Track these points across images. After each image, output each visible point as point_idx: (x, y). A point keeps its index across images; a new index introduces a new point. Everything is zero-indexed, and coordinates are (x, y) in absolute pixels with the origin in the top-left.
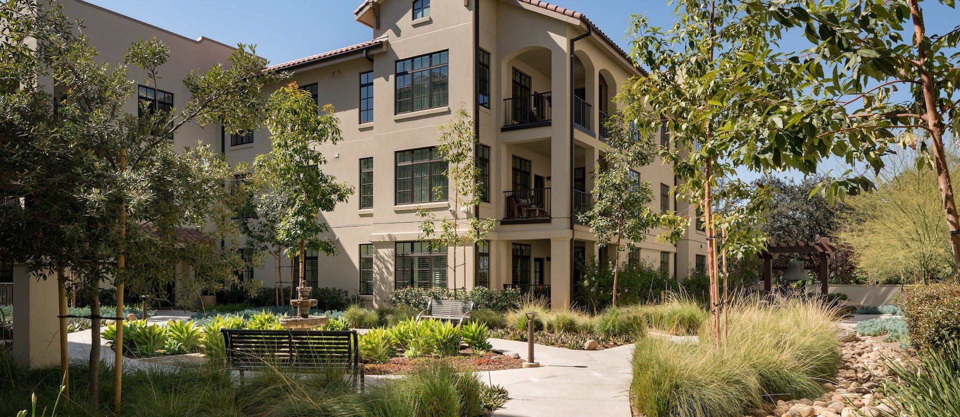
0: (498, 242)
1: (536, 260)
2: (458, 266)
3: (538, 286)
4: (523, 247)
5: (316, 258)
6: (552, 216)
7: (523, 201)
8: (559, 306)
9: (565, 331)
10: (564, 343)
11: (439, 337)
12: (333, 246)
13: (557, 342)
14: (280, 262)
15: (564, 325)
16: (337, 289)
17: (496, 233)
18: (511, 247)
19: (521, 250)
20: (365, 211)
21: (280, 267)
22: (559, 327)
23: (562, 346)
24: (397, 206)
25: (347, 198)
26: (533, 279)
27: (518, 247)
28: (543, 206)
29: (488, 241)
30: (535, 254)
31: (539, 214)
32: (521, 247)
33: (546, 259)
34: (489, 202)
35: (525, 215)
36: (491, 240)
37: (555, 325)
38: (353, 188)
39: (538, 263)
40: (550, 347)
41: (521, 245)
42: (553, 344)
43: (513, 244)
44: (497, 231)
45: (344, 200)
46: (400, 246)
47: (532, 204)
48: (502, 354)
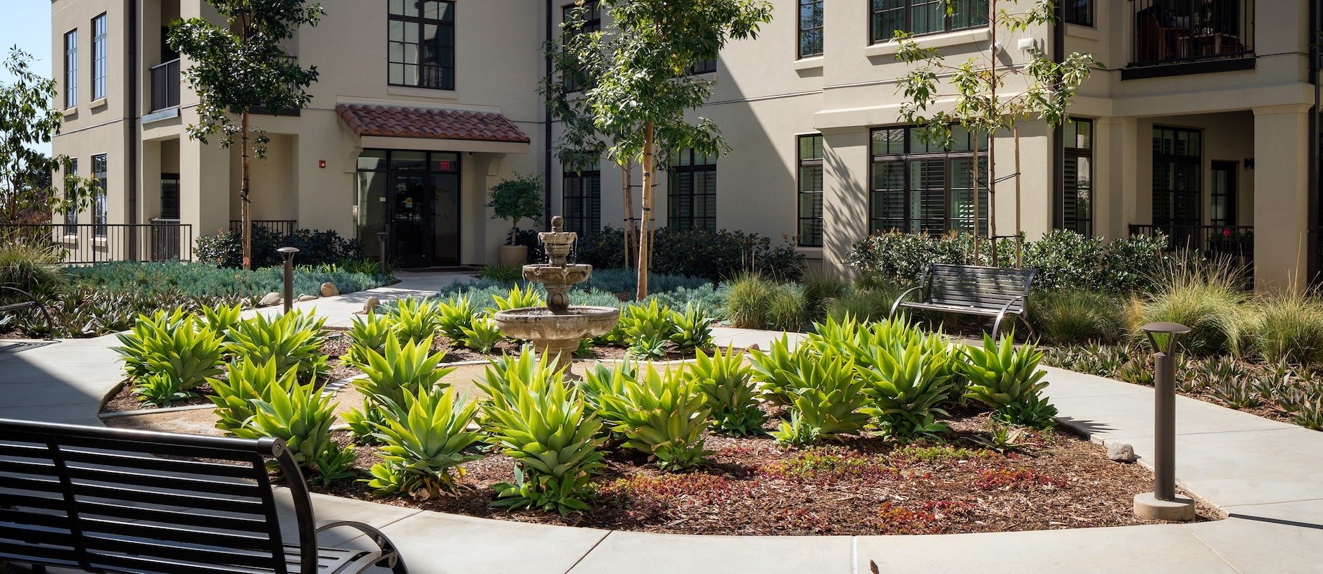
0: (1114, 122)
1: (1216, 165)
2: (1001, 180)
3: (1220, 231)
4: (1182, 136)
5: (713, 167)
6: (1258, 52)
7: (1180, 19)
8: (1277, 290)
9: (1291, 361)
10: (1290, 406)
11: (884, 383)
12: (713, 135)
13: (1267, 395)
14: (629, 176)
15: (1290, 343)
16: (746, 235)
17: (1111, 101)
18: (1150, 134)
19: (1179, 143)
20: (810, 62)
21: (629, 187)
22: (1272, 347)
23: (1283, 415)
24: (875, 46)
25: (755, 30)
26: (1212, 211)
27: (1169, 135)
28: (1235, 30)
29: (1090, 120)
30: (1212, 151)
31: (1222, 49)
32: (1176, 136)
33: (1242, 165)
34: (1090, 25)
35: (1184, 52)
36: (1097, 118)
37: (1263, 340)
38: (768, 8)
39: (1221, 174)
40: (1243, 416)
41: (1176, 130)
42: (1252, 406)
43: (1156, 127)
44: (1111, 96)
45: (749, 34)
46: (880, 136)
47: (1203, 25)
48: (1085, 437)
